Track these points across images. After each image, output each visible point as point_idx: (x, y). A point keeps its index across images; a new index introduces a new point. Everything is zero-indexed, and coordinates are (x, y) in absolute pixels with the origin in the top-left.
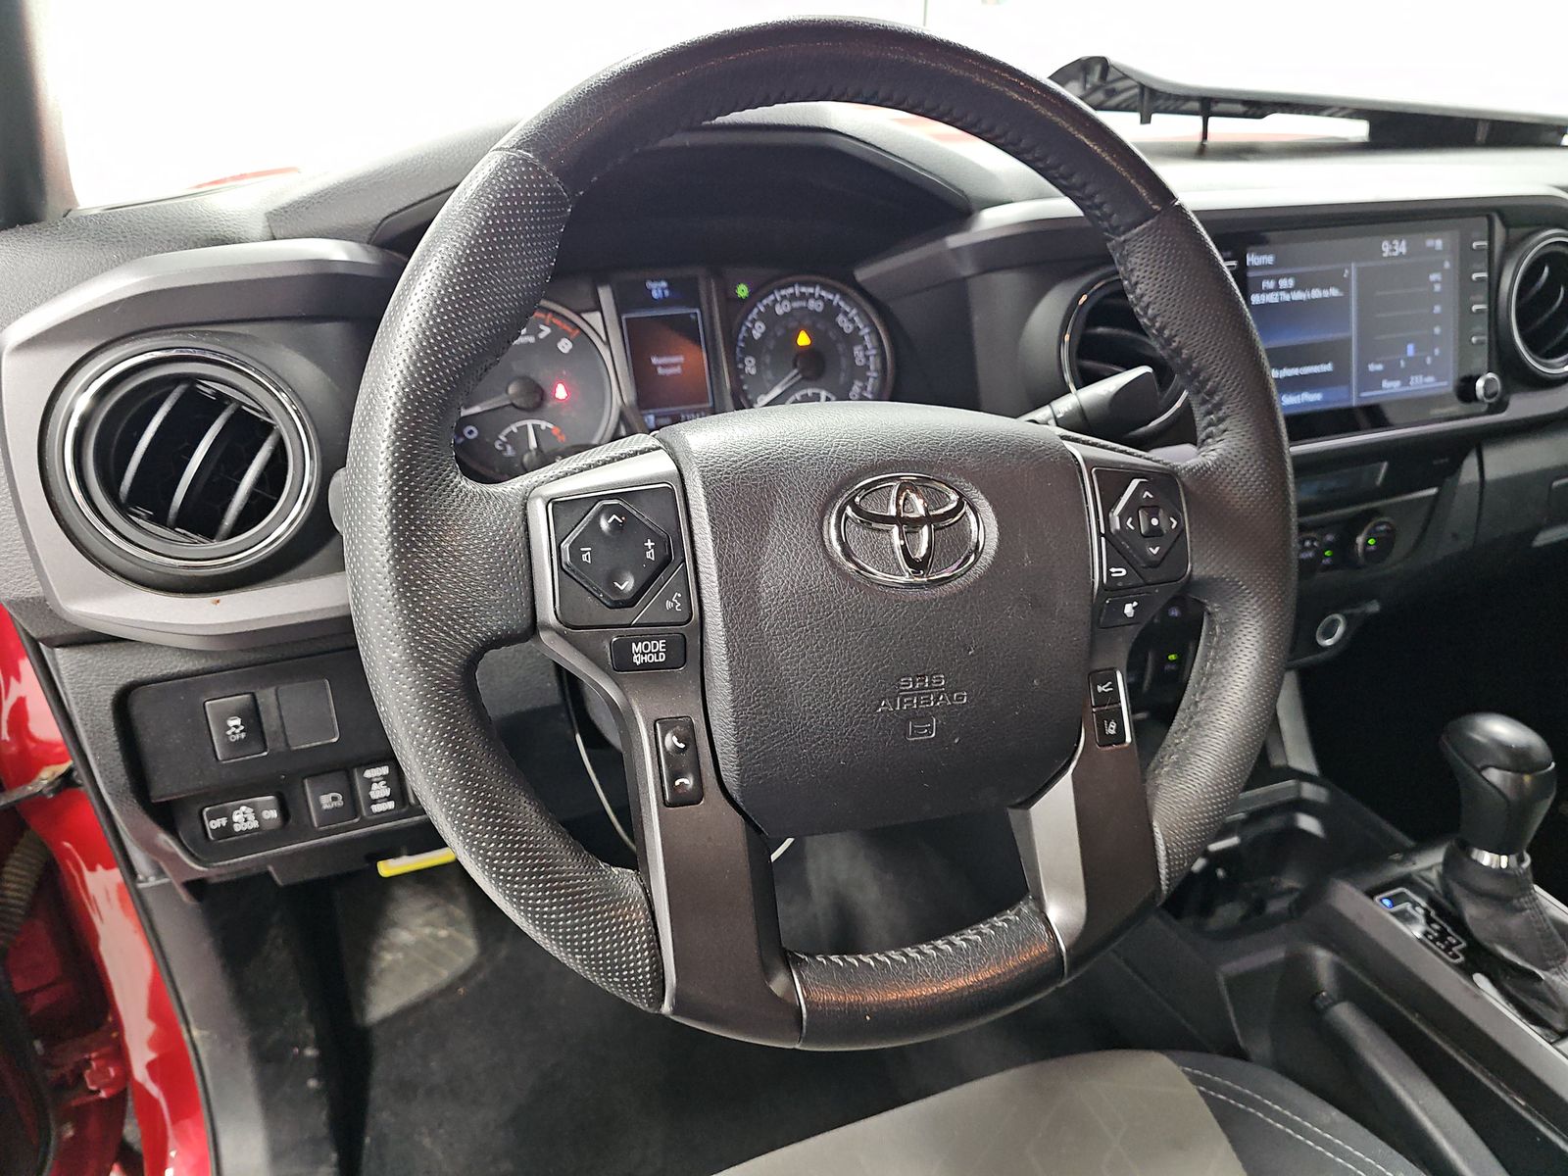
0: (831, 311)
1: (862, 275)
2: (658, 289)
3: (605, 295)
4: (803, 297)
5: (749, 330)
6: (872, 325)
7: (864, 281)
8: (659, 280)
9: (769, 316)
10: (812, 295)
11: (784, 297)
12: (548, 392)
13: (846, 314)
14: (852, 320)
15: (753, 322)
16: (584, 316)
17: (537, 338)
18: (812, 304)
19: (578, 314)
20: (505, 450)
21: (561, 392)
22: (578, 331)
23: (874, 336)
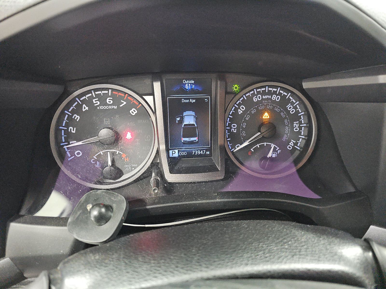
0: (284, 101)
1: (306, 85)
2: (188, 84)
3: (157, 86)
4: (270, 93)
5: (236, 109)
6: (307, 110)
7: (307, 89)
8: (189, 80)
9: (248, 103)
10: (275, 93)
11: (259, 93)
12: (122, 136)
13: (292, 103)
14: (295, 108)
15: (239, 105)
16: (144, 97)
17: (118, 107)
18: (274, 97)
19: (141, 96)
20: (96, 163)
21: (129, 136)
22: (141, 105)
23: (306, 117)
